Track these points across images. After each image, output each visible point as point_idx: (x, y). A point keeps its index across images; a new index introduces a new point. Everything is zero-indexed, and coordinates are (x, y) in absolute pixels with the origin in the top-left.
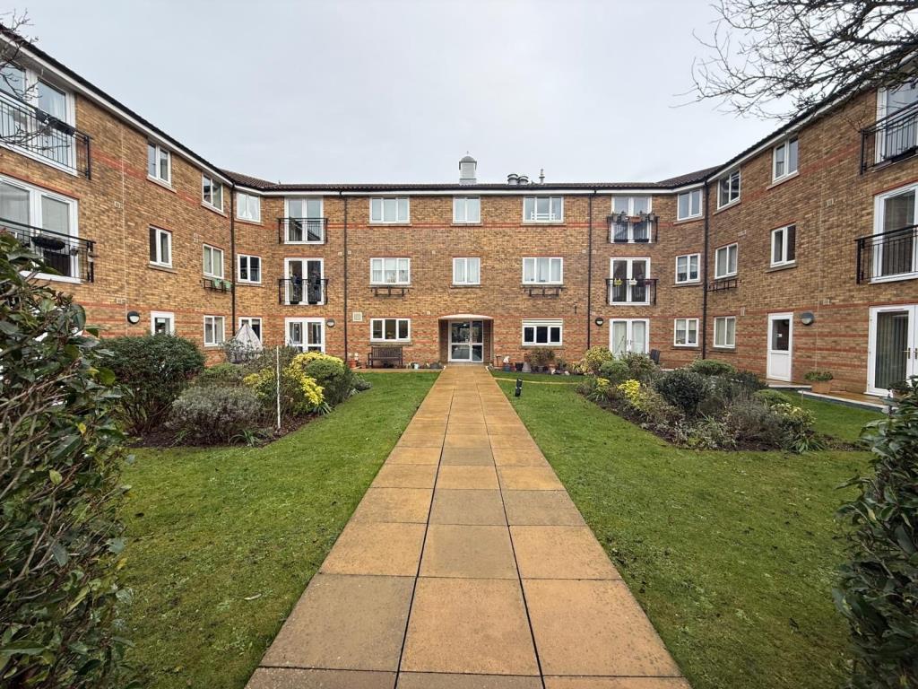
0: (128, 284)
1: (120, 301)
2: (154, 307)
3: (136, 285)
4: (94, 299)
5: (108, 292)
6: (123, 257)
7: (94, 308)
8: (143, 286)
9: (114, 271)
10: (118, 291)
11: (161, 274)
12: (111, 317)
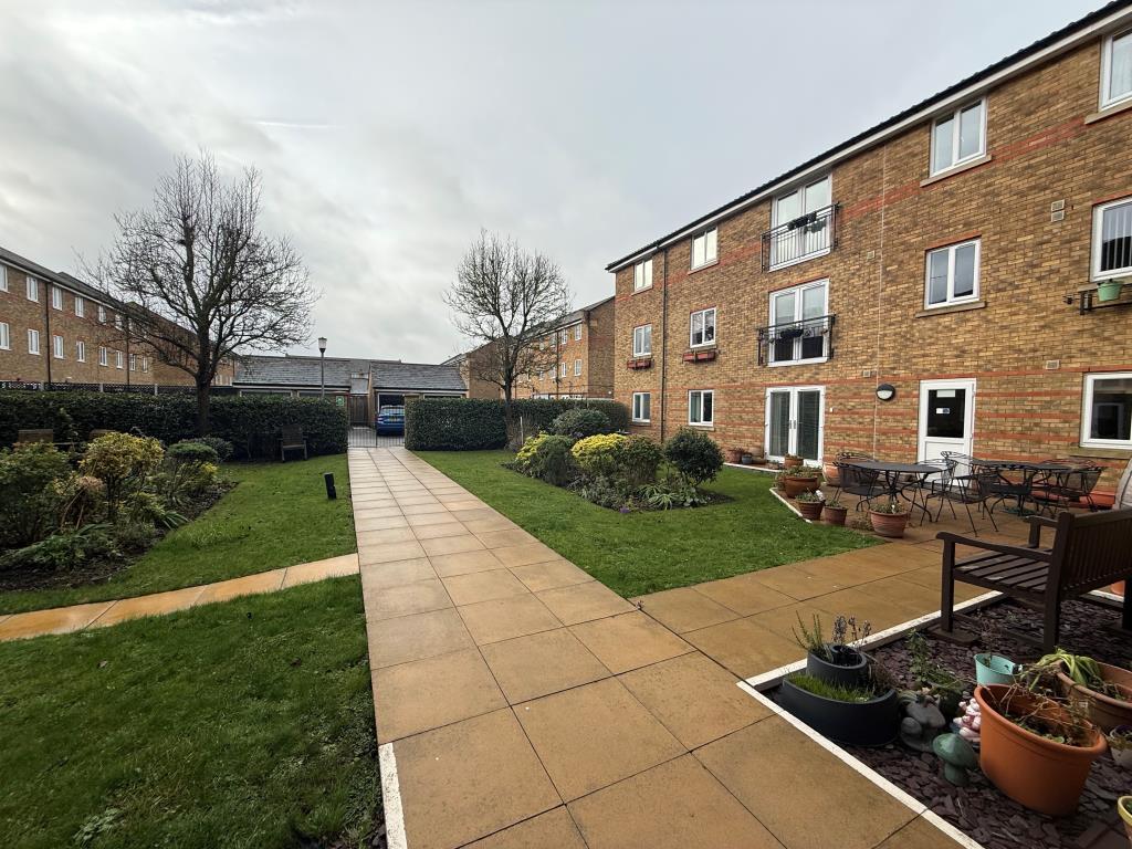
0: (882, 349)
1: (867, 374)
2: (925, 374)
3: (894, 348)
4: (837, 376)
5: (855, 365)
6: (877, 318)
7: (837, 385)
8: (906, 346)
9: (863, 338)
10: (867, 361)
11: (946, 320)
12: (855, 394)
